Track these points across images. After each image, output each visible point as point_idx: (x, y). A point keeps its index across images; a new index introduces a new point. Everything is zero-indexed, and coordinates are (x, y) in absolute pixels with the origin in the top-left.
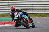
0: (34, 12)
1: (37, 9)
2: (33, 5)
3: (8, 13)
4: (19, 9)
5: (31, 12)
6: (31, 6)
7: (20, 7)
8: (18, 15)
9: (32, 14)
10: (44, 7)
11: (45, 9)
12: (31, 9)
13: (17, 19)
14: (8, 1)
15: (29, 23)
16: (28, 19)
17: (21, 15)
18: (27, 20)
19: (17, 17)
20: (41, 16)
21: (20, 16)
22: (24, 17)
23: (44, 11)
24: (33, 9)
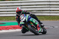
0: (51, 14)
1: (55, 10)
2: (50, 5)
4: (26, 11)
5: (48, 14)
6: (48, 7)
7: (35, 8)
9: (49, 16)
12: (48, 10)
13: (23, 23)
14: (20, 1)
16: (37, 23)
19: (23, 21)
24: (50, 11)
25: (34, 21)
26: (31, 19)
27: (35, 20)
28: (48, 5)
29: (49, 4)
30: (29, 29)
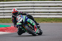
1: (39, 12)
3: (3, 17)
8: (22, 19)
10: (48, 9)
11: (50, 12)
13: (20, 24)
15: (35, 29)
16: (34, 24)
18: (33, 26)
19: (21, 22)
20: (44, 21)
21: (24, 20)
22: (29, 21)
23: (48, 15)
24: (34, 12)
26: (28, 19)
27: (32, 21)
28: (31, 6)
29: (33, 5)
30: (26, 30)
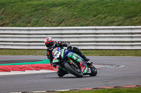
15: (82, 67)
17: (66, 54)
19: (58, 58)
25: (75, 56)
26: (69, 54)
